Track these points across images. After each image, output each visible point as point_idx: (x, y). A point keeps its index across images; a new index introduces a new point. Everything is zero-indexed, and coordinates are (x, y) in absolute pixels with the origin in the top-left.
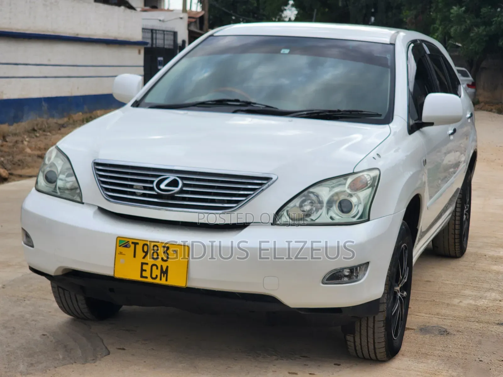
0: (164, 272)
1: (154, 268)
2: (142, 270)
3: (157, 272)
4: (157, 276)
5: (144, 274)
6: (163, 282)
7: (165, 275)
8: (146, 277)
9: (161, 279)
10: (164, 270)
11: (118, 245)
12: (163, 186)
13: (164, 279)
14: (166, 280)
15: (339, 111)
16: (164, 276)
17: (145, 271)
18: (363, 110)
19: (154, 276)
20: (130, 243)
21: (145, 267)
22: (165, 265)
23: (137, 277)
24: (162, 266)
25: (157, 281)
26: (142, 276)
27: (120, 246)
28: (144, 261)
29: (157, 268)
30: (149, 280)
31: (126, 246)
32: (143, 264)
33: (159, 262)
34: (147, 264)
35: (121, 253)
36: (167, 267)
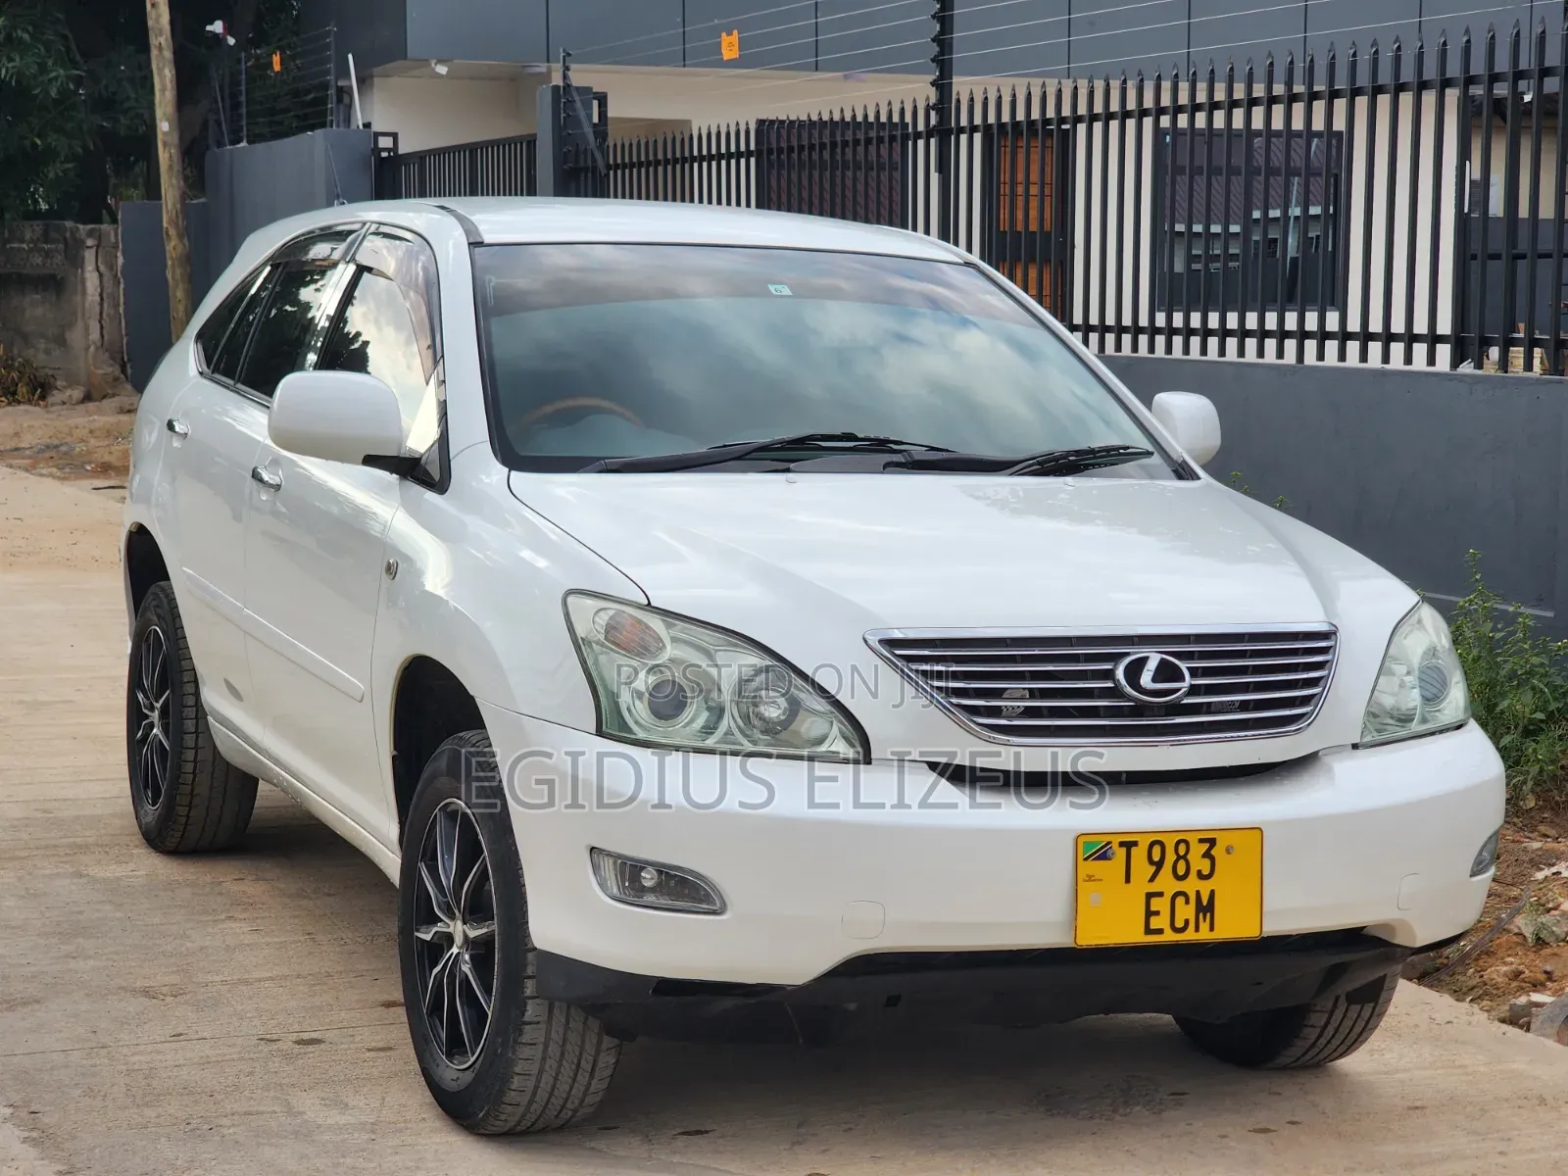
0: (1206, 909)
1: (1180, 900)
2: (1150, 913)
3: (1186, 912)
4: (1187, 922)
5: (1155, 923)
6: (1204, 935)
7: (1208, 915)
8: (1160, 931)
9: (1197, 929)
10: (1205, 903)
11: (1081, 858)
12: (1146, 680)
13: (1204, 926)
14: (1212, 929)
15: (1092, 451)
16: (1205, 920)
17: (1157, 913)
18: (1127, 445)
19: (1179, 924)
20: (1115, 845)
21: (1155, 904)
22: (1205, 888)
23: (1137, 936)
24: (1198, 892)
25: (1190, 935)
26: (1148, 931)
27: (1085, 859)
28: (1154, 888)
29: (1187, 902)
30: (1170, 936)
31: (1103, 855)
32: (1149, 896)
33: (1191, 885)
34: (1161, 894)
35: (1090, 878)
36: (1212, 893)
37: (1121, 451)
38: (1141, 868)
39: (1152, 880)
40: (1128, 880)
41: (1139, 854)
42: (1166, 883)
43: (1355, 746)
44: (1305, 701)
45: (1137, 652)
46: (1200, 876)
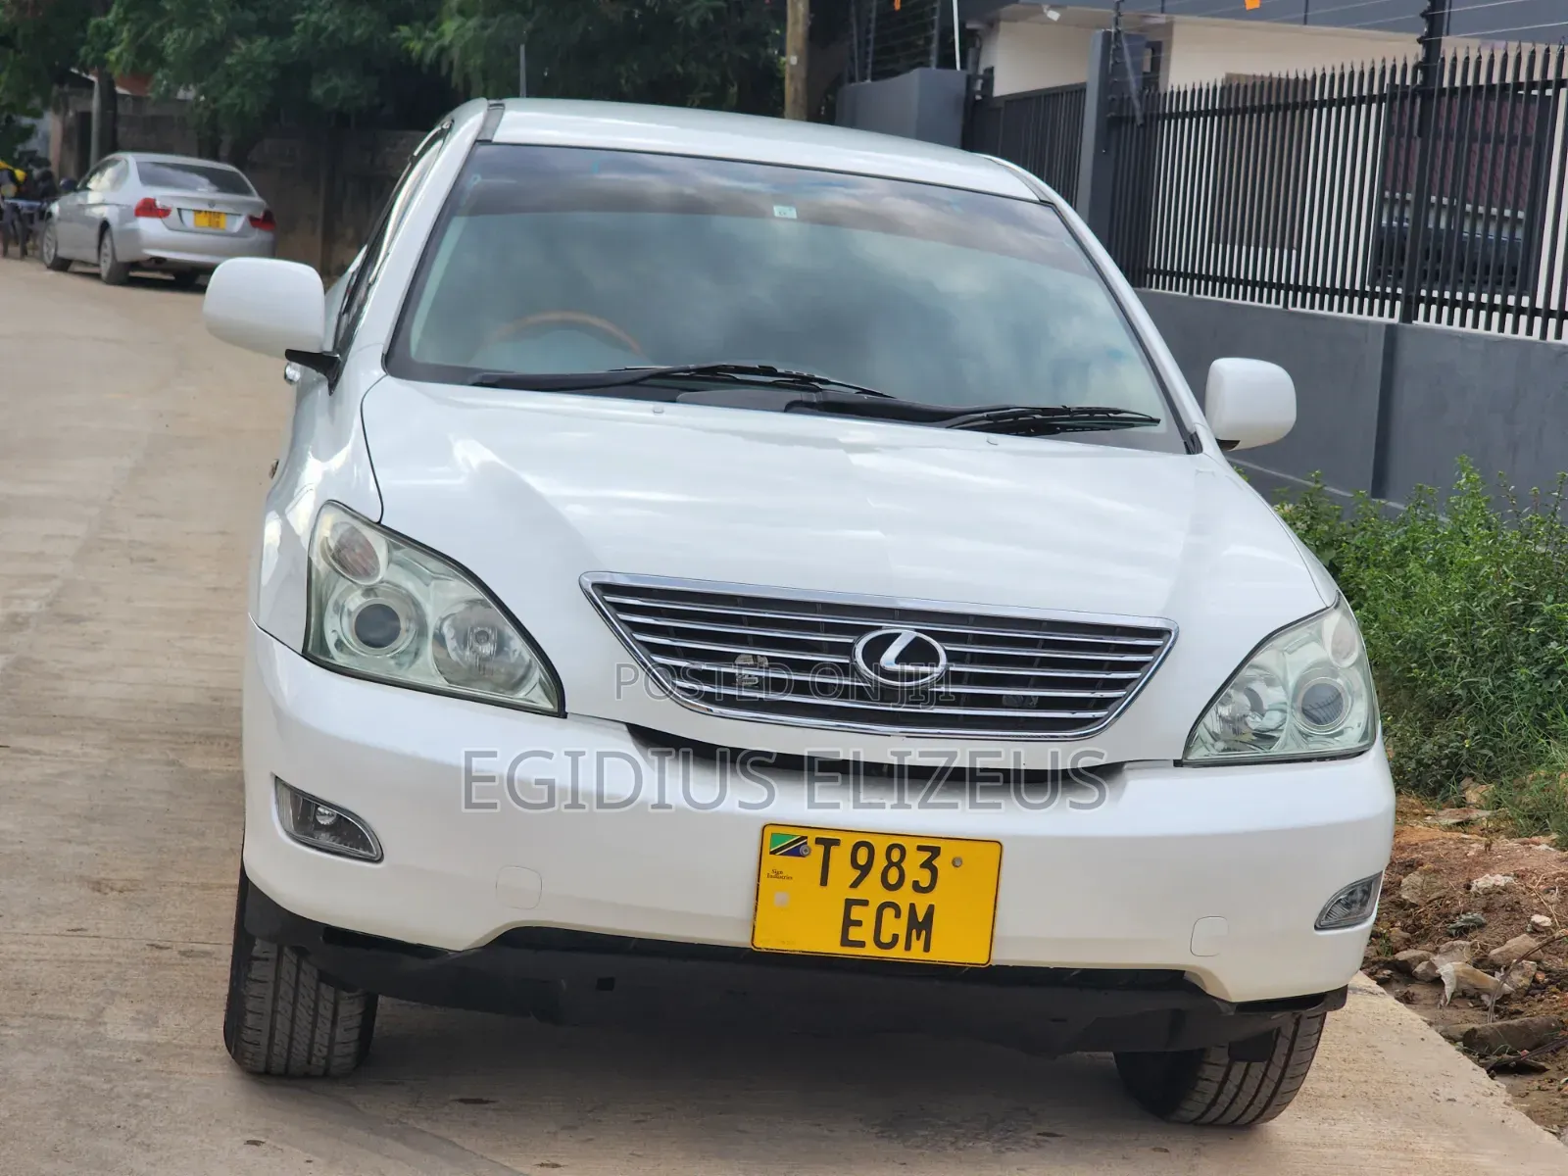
0: (921, 925)
1: (889, 913)
2: (848, 922)
3: (893, 926)
4: (895, 938)
5: (855, 934)
6: (917, 953)
7: (924, 933)
8: (862, 944)
9: (908, 947)
10: (920, 917)
11: (767, 850)
12: (889, 658)
13: (918, 945)
14: (927, 948)
15: (1066, 410)
16: (918, 938)
17: (859, 923)
18: (1120, 408)
19: (886, 938)
20: (811, 842)
21: (857, 913)
22: (922, 903)
23: (830, 945)
24: (912, 907)
25: (898, 953)
26: (845, 941)
27: (772, 853)
28: (855, 894)
29: (898, 915)
30: (871, 951)
31: (796, 850)
32: (850, 904)
33: (904, 897)
34: (865, 903)
35: (777, 875)
36: (931, 909)
37: (1111, 415)
38: (842, 870)
39: (855, 885)
40: (824, 882)
41: (840, 857)
42: (872, 890)
43: (1178, 763)
44: (1102, 704)
45: (888, 627)
46: (916, 886)
